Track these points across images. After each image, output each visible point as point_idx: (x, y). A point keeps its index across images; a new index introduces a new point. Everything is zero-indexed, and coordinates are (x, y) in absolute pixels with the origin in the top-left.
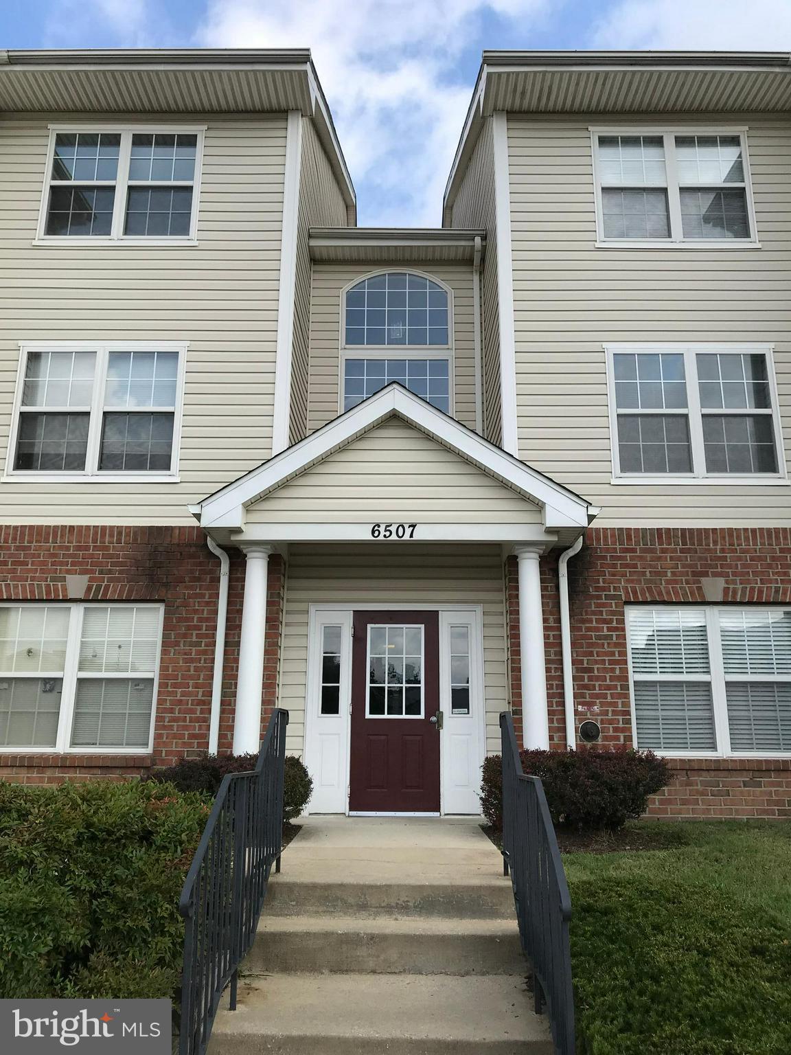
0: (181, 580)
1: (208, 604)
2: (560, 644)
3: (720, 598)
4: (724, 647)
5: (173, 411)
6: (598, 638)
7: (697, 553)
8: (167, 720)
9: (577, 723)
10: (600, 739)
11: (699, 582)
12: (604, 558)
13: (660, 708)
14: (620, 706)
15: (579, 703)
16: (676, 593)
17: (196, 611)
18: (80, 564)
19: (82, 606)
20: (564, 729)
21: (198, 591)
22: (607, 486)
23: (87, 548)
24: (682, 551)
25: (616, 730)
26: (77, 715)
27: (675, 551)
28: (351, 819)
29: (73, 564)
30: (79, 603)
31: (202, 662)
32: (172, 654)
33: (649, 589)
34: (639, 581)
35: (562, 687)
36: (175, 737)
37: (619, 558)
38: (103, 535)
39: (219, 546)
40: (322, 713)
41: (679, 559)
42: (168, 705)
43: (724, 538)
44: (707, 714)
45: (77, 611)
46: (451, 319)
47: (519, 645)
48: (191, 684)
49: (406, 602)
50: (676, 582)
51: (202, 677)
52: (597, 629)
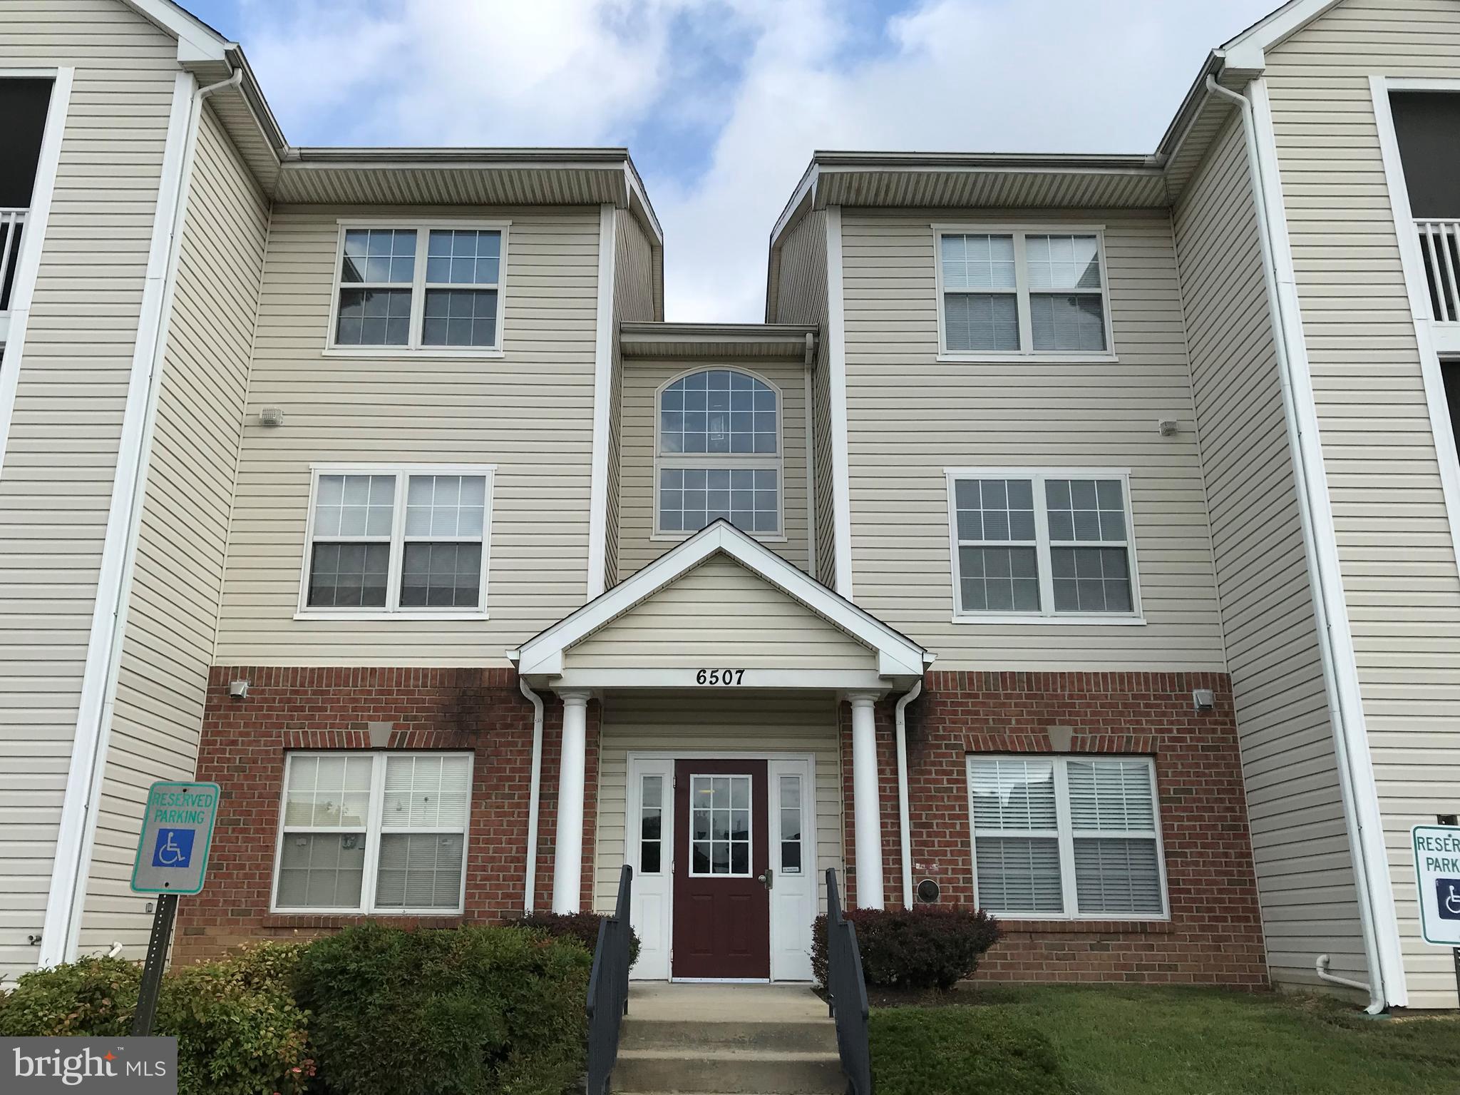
0: (492, 727)
1: (521, 753)
2: (897, 798)
3: (1067, 749)
4: (1073, 801)
5: (479, 540)
6: (937, 790)
7: (1043, 699)
8: (479, 878)
9: (915, 882)
10: (939, 899)
11: (1045, 730)
12: (945, 704)
13: (1003, 866)
14: (960, 863)
15: (917, 861)
16: (1021, 743)
17: (508, 761)
18: (384, 709)
19: (385, 755)
20: (901, 889)
21: (510, 739)
22: (948, 624)
23: (390, 692)
24: (1028, 697)
25: (956, 889)
26: (381, 873)
27: (1020, 696)
28: (673, 985)
29: (375, 710)
30: (381, 752)
31: (515, 816)
32: (483, 808)
33: (992, 738)
34: (981, 730)
35: (899, 843)
36: (488, 896)
37: (960, 704)
38: (408, 678)
39: (534, 690)
40: (642, 871)
41: (1025, 705)
42: (480, 863)
43: (1073, 683)
44: (1051, 873)
45: (380, 761)
46: (780, 422)
47: (852, 798)
48: (503, 840)
49: (732, 750)
50: (1021, 730)
51: (515, 832)
52: (935, 781)
